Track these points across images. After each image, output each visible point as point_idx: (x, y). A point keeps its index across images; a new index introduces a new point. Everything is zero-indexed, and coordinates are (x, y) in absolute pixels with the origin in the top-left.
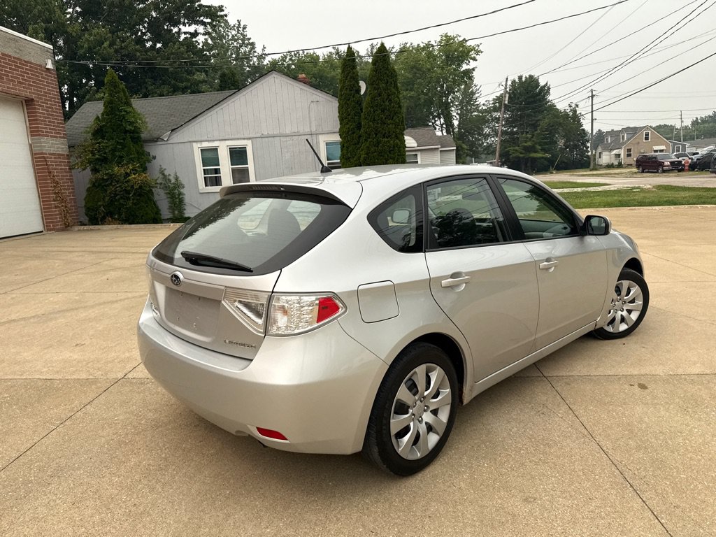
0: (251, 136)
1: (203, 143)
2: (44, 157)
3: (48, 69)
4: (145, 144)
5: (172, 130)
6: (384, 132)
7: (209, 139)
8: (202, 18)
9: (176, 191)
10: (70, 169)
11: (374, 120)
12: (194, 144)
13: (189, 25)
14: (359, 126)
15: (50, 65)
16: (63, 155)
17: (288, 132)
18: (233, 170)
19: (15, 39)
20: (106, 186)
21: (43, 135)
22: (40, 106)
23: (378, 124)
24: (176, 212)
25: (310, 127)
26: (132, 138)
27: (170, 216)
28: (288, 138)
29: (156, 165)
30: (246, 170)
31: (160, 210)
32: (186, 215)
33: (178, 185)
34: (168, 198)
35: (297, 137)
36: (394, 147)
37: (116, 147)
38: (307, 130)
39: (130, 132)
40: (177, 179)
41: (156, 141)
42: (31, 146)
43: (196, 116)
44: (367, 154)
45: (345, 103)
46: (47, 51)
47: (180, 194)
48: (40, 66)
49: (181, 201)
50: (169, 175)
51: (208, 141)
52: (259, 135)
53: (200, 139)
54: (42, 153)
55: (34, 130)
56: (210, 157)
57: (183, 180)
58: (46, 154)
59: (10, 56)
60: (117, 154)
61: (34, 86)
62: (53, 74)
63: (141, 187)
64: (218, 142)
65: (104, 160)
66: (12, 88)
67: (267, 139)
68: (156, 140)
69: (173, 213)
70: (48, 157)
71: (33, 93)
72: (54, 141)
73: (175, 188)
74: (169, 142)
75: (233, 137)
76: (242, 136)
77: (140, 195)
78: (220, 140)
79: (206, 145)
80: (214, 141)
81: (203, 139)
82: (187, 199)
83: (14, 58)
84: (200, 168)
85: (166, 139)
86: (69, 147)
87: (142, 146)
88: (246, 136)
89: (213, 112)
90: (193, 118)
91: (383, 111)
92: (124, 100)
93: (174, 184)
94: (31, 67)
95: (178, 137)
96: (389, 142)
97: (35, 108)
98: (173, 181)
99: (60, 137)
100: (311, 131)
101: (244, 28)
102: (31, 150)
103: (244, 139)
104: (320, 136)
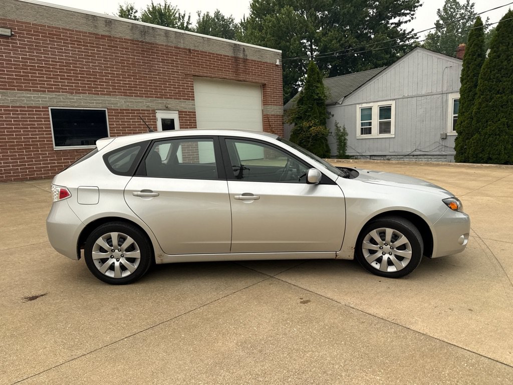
0: (396, 97)
1: (363, 104)
2: (268, 117)
3: (277, 65)
4: (327, 107)
5: (345, 97)
6: (498, 89)
7: (367, 101)
8: (403, 11)
9: (343, 138)
10: (283, 123)
11: (490, 79)
12: (357, 105)
13: (394, 18)
14: (476, 86)
15: (278, 63)
16: (279, 115)
17: (423, 93)
18: (381, 123)
19: (260, 50)
20: (299, 134)
21: (269, 104)
22: (269, 87)
23: (493, 82)
24: (341, 152)
25: (442, 88)
26: (318, 104)
27: (337, 154)
28: (423, 98)
29: (333, 120)
30: (389, 123)
31: (330, 150)
32: (347, 154)
33: (345, 134)
34: (337, 142)
35: (430, 96)
36: (507, 102)
37: (307, 110)
38: (439, 90)
39: (316, 99)
40: (344, 129)
41: (335, 105)
42: (263, 110)
43: (361, 86)
44: (479, 109)
45: (467, 67)
46: (278, 55)
47: (345, 139)
48: (273, 64)
49: (345, 144)
50: (340, 127)
51: (366, 103)
52: (401, 97)
53: (361, 102)
54: (267, 115)
55: (265, 102)
56: (367, 114)
57: (348, 130)
58: (269, 115)
59: (255, 61)
60: (308, 114)
61: (267, 76)
62: (280, 67)
63: (316, 135)
64: (372, 103)
65: (300, 118)
66: (254, 79)
67: (407, 99)
68: (336, 103)
69: (339, 152)
70: (270, 117)
71: (267, 80)
72: (275, 107)
73: (342, 136)
74: (342, 105)
75: (383, 99)
76: (390, 98)
77: (316, 140)
78: (374, 102)
79: (365, 105)
80: (370, 102)
81: (363, 101)
82: (349, 143)
83: (257, 61)
84: (359, 122)
85: (340, 103)
86: (284, 111)
87: (325, 108)
88: (392, 98)
89: (372, 82)
90: (359, 87)
91: (499, 70)
92: (317, 79)
93: (342, 133)
94: (267, 65)
95: (349, 101)
96: (502, 97)
97: (266, 89)
98: (342, 131)
99: (279, 105)
100: (442, 91)
101: (473, 5)
102: (263, 113)
103: (390, 100)
104: (450, 95)
